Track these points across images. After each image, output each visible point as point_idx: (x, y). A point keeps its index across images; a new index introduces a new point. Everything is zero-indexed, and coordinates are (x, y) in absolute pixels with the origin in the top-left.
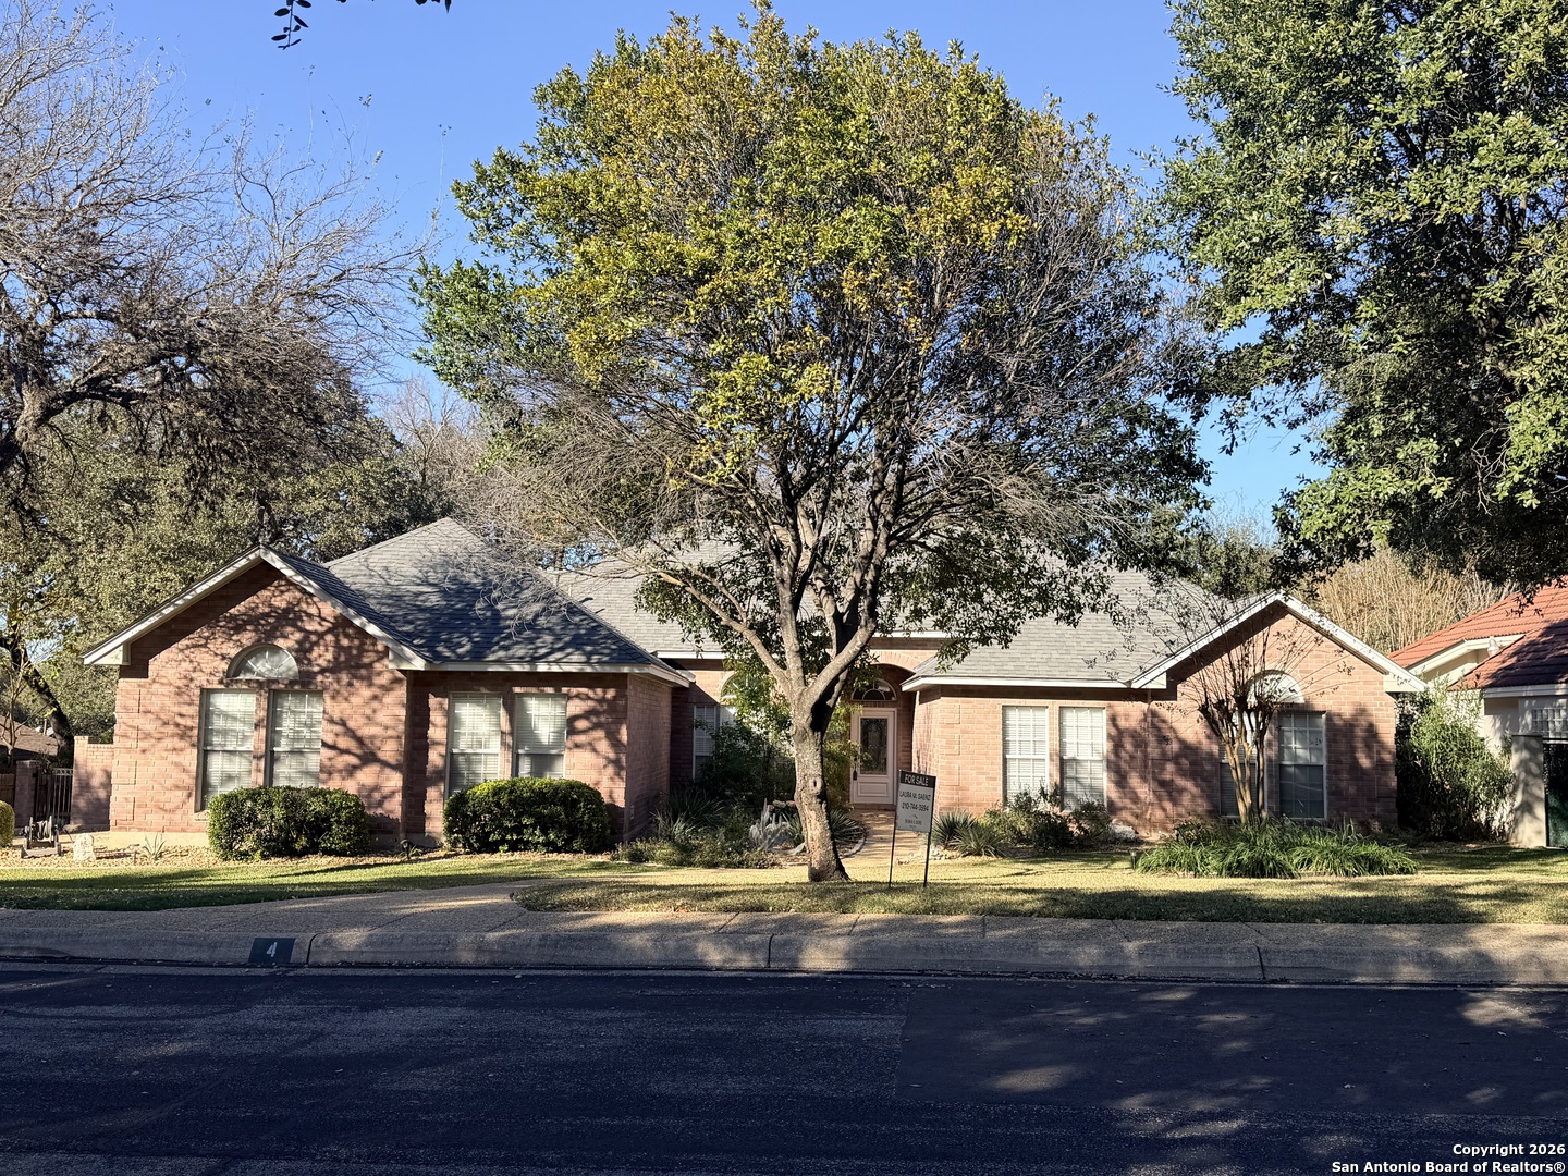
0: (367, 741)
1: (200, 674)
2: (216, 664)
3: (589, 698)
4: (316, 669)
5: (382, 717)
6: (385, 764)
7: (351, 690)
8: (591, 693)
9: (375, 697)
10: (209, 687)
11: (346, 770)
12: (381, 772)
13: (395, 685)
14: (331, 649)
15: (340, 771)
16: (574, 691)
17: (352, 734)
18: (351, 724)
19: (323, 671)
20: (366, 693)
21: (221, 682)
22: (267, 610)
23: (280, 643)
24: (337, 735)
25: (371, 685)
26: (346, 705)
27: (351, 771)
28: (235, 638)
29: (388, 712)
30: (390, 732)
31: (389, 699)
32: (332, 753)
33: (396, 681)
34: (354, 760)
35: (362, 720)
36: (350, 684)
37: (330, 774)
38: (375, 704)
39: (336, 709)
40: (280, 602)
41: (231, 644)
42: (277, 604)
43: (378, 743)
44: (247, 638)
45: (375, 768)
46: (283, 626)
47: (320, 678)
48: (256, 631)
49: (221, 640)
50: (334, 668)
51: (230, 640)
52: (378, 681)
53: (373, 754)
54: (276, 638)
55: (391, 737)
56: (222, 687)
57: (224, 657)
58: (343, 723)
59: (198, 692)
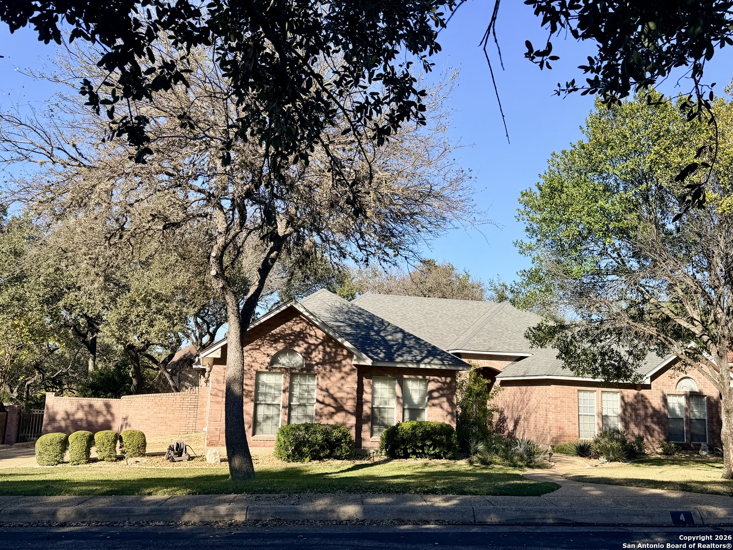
0: (339, 400)
1: (256, 363)
2: (264, 358)
3: (439, 382)
4: (314, 363)
5: (345, 388)
6: (347, 412)
7: (332, 374)
8: (439, 379)
9: (343, 378)
10: (260, 370)
11: (329, 414)
12: (346, 416)
13: (352, 372)
14: (321, 353)
15: (326, 415)
16: (432, 378)
17: (331, 396)
18: (331, 391)
19: (317, 364)
20: (338, 375)
21: (267, 368)
22: (290, 332)
23: (296, 349)
24: (324, 397)
25: (340, 371)
26: (328, 381)
27: (331, 415)
28: (274, 345)
29: (349, 386)
30: (350, 396)
31: (350, 379)
32: (322, 406)
33: (352, 370)
34: (333, 410)
35: (336, 389)
36: (331, 371)
37: (321, 416)
38: (343, 381)
39: (324, 384)
40: (297, 328)
41: (272, 349)
42: (295, 329)
43: (344, 401)
44: (280, 346)
45: (343, 414)
46: (298, 341)
47: (316, 367)
48: (285, 342)
49: (267, 346)
50: (323, 363)
51: (271, 346)
52: (344, 369)
53: (342, 407)
54: (295, 346)
55: (351, 398)
56: (268, 370)
57: (268, 355)
58: (327, 390)
59: (255, 373)
